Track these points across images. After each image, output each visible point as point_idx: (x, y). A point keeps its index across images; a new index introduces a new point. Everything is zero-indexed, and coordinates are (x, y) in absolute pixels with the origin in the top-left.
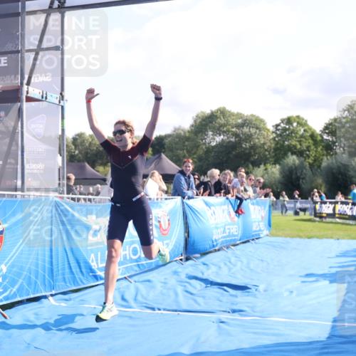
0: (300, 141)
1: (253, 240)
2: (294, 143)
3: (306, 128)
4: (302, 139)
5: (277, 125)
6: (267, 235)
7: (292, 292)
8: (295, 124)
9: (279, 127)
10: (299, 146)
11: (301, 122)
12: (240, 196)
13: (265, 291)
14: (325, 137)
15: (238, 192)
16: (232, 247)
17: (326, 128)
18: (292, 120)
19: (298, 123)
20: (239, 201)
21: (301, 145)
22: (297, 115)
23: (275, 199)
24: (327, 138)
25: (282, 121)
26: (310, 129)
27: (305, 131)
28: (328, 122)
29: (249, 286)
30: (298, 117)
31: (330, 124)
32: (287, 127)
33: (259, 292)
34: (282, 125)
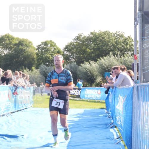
0: (52, 55)
1: (23, 109)
2: (48, 56)
3: (55, 47)
4: (53, 53)
5: (40, 46)
6: (32, 107)
7: (42, 138)
8: (49, 45)
9: (40, 47)
10: (51, 57)
11: (53, 44)
12: (16, 85)
13: (27, 138)
14: (65, 53)
15: (15, 82)
16: (11, 114)
17: (66, 48)
18: (48, 43)
19: (51, 45)
20: (15, 88)
21: (52, 57)
22: (51, 40)
23: (37, 87)
24: (67, 53)
25: (42, 43)
26: (57, 48)
27: (54, 49)
28: (67, 45)
29: (18, 136)
30: (51, 41)
31: (68, 46)
32: (45, 46)
33: (24, 138)
34: (42, 45)
